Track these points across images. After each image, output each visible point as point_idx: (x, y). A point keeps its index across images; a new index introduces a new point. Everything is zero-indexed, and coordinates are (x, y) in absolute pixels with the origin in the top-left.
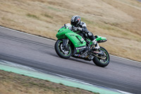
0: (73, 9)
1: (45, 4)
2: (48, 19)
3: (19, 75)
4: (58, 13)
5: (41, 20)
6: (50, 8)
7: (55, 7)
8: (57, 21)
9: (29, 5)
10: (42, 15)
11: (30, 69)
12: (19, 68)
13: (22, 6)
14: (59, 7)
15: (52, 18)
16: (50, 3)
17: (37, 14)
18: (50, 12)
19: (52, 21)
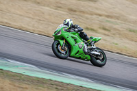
0: (130, 22)
1: (103, 17)
2: (106, 32)
3: (77, 86)
4: (116, 27)
5: (99, 33)
6: (107, 21)
7: (113, 20)
8: (114, 34)
9: (87, 18)
10: (100, 28)
11: (88, 80)
12: (77, 79)
13: (80, 20)
14: (117, 21)
15: (110, 31)
16: (108, 16)
17: (95, 27)
18: (108, 25)
19: (109, 34)
